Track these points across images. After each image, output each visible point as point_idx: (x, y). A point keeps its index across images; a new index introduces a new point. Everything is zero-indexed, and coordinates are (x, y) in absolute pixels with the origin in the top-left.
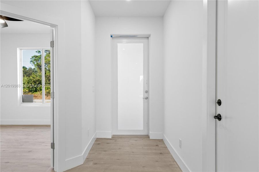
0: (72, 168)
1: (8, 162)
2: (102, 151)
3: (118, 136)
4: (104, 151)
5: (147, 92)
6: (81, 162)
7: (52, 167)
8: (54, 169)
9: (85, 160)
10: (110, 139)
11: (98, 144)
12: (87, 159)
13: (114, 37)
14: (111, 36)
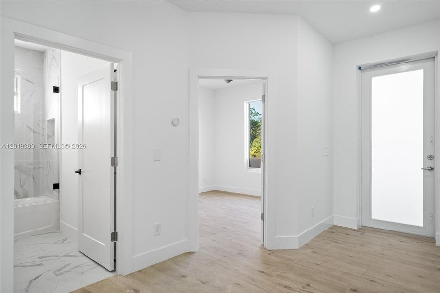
0: (284, 248)
1: (225, 228)
2: (332, 241)
3: (371, 229)
4: (336, 242)
5: (431, 158)
6: (296, 246)
7: (262, 242)
8: (263, 244)
9: (303, 245)
10: (354, 230)
11: (332, 232)
12: (307, 245)
13: (365, 69)
14: (360, 68)
